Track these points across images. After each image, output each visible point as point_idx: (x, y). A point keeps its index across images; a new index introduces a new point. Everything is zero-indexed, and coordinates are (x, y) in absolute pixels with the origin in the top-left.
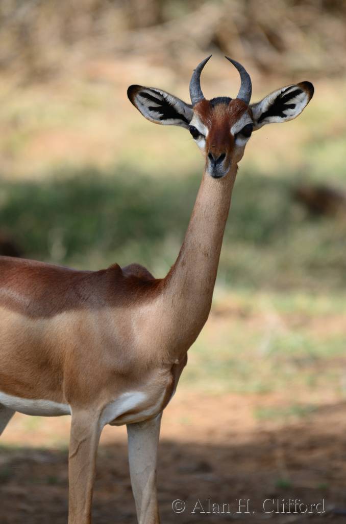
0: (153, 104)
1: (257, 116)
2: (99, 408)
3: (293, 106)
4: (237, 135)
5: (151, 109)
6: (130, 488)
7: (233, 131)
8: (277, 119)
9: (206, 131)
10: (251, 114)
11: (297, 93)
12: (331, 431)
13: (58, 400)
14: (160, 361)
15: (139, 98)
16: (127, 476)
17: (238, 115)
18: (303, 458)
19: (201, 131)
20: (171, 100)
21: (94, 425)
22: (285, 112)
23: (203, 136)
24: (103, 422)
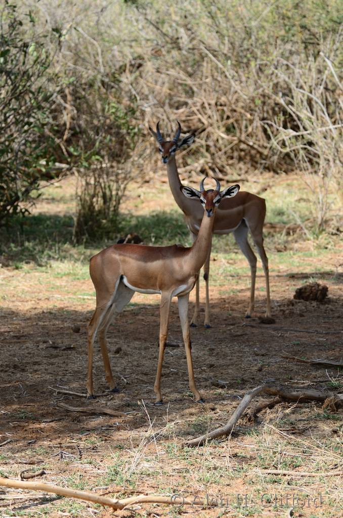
2: (172, 291)
4: (216, 202)
5: (188, 193)
6: (179, 317)
12: (243, 298)
13: (155, 289)
16: (178, 313)
17: (216, 196)
18: (235, 307)
19: (204, 201)
20: (194, 191)
21: (169, 297)
22: (231, 194)
23: (205, 203)
24: (172, 296)
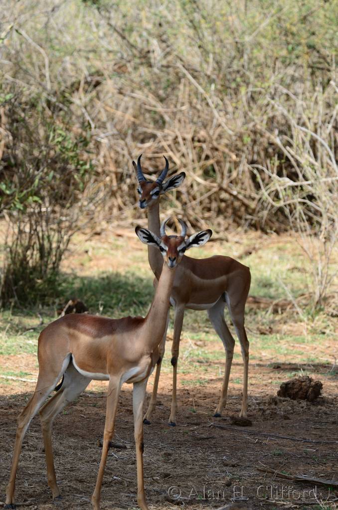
0: (145, 236)
1: (187, 244)
2: (120, 376)
3: (203, 240)
4: (180, 251)
5: (144, 237)
7: (179, 249)
8: (196, 245)
9: (167, 249)
10: (185, 243)
11: (205, 234)
13: (105, 373)
14: (146, 352)
15: (139, 232)
17: (180, 243)
19: (164, 248)
20: (153, 234)
21: (118, 383)
22: (199, 242)
23: (166, 251)
24: (122, 382)
